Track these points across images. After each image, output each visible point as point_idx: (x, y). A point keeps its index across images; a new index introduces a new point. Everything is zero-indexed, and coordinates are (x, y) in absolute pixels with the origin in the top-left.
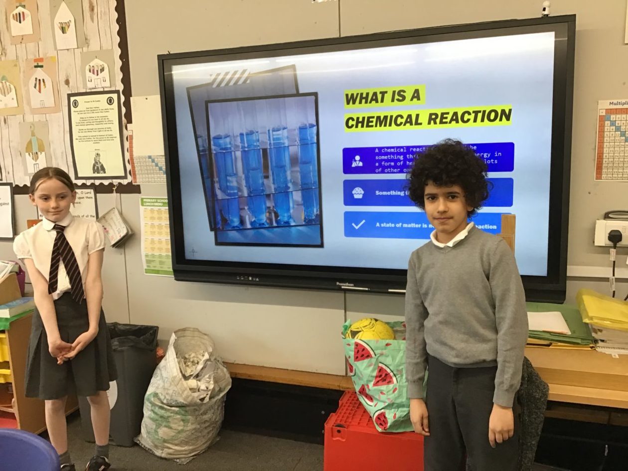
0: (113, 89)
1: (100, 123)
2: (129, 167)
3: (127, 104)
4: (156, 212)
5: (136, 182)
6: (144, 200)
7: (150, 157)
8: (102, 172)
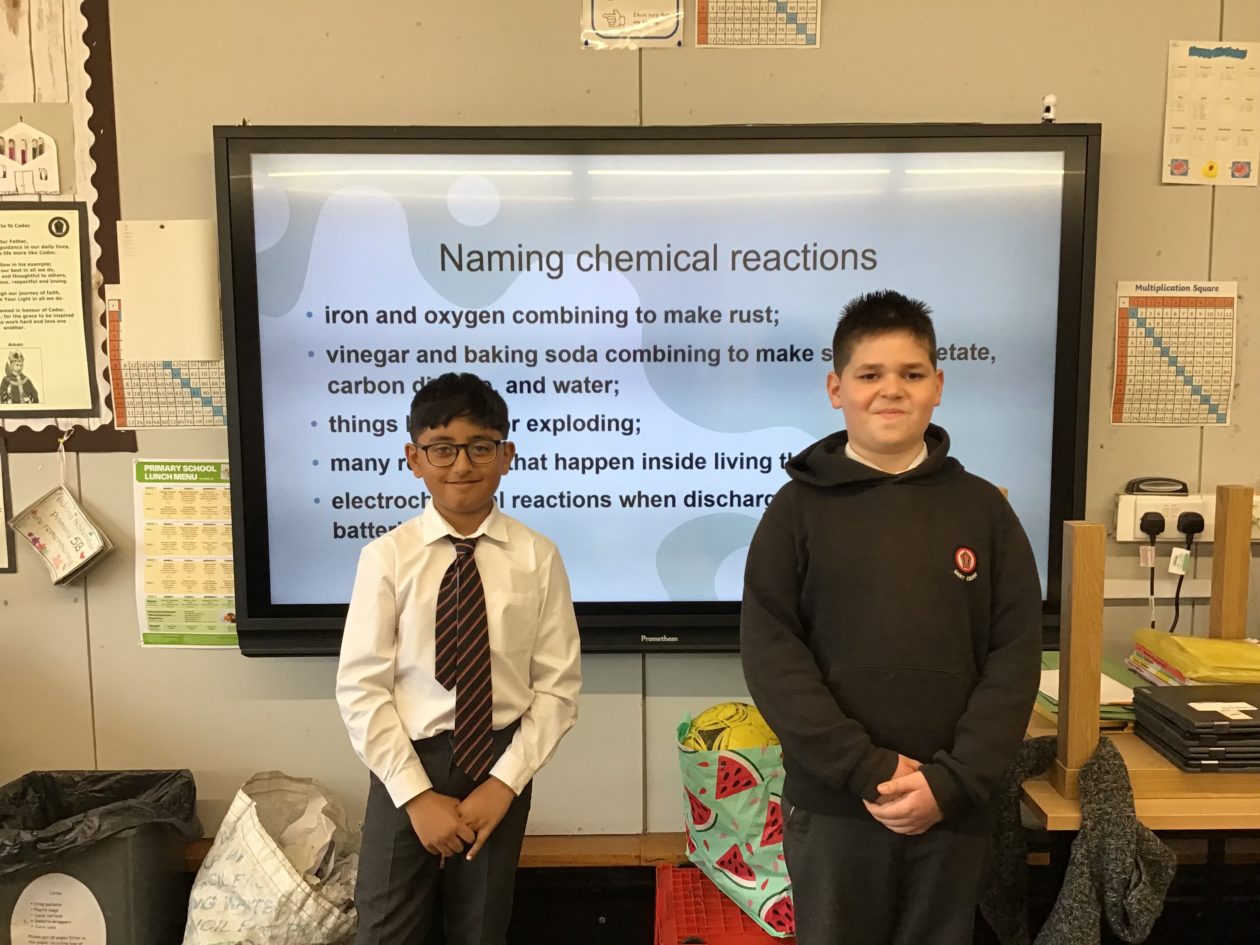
0: (67, 198)
1: (28, 279)
2: (104, 389)
3: (108, 238)
4: (178, 496)
5: (124, 424)
6: (146, 467)
7: (167, 365)
8: (27, 399)
